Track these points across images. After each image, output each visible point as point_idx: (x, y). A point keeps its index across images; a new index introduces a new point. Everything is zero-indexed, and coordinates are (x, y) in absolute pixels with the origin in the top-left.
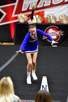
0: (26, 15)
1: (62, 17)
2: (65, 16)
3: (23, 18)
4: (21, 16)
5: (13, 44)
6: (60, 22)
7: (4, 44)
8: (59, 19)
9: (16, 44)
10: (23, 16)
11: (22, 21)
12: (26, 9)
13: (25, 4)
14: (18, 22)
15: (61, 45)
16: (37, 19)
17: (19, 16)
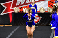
0: (19, 8)
1: (41, 8)
2: (42, 8)
3: (17, 10)
4: (16, 9)
5: (11, 25)
6: (39, 11)
7: (6, 26)
8: (39, 10)
9: (13, 25)
10: (17, 8)
11: (16, 11)
12: (19, 5)
13: (18, 1)
14: (14, 12)
15: (41, 25)
16: (25, 10)
17: (15, 8)
